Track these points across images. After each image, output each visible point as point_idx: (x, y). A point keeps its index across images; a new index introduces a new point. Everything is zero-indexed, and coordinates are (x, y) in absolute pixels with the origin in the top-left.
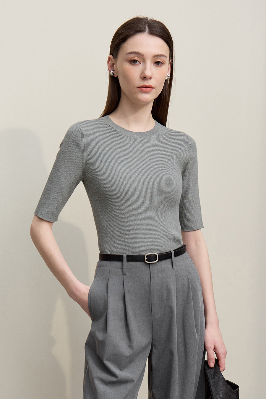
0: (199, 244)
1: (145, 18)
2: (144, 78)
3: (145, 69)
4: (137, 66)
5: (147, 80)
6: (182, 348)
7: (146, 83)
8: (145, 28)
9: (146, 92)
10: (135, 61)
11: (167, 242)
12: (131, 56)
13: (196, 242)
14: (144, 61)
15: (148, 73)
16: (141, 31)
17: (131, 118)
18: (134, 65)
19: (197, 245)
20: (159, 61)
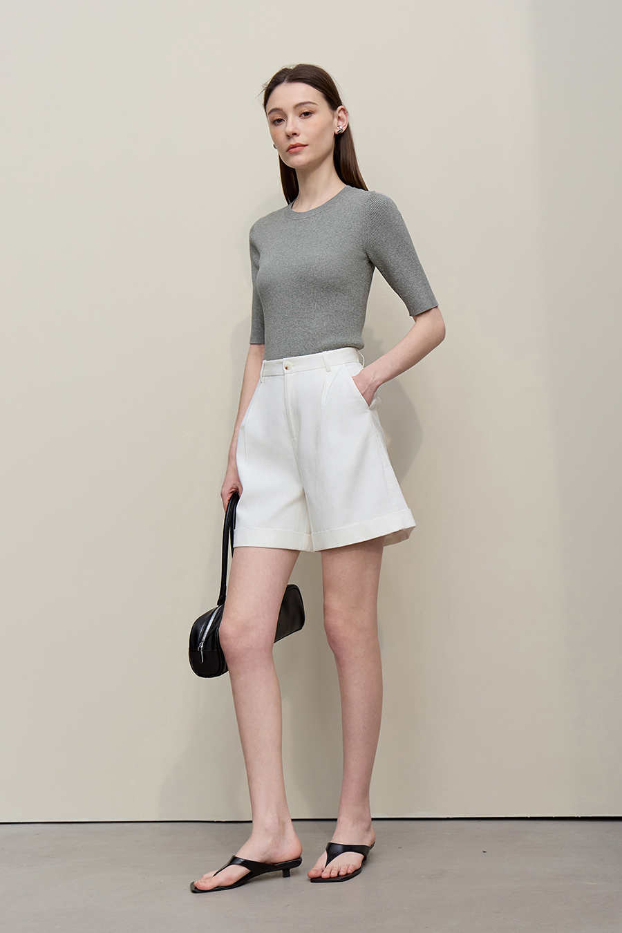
2: (289, 137)
4: (282, 126)
8: (284, 78)
14: (286, 117)
16: (278, 82)
20: (306, 111)
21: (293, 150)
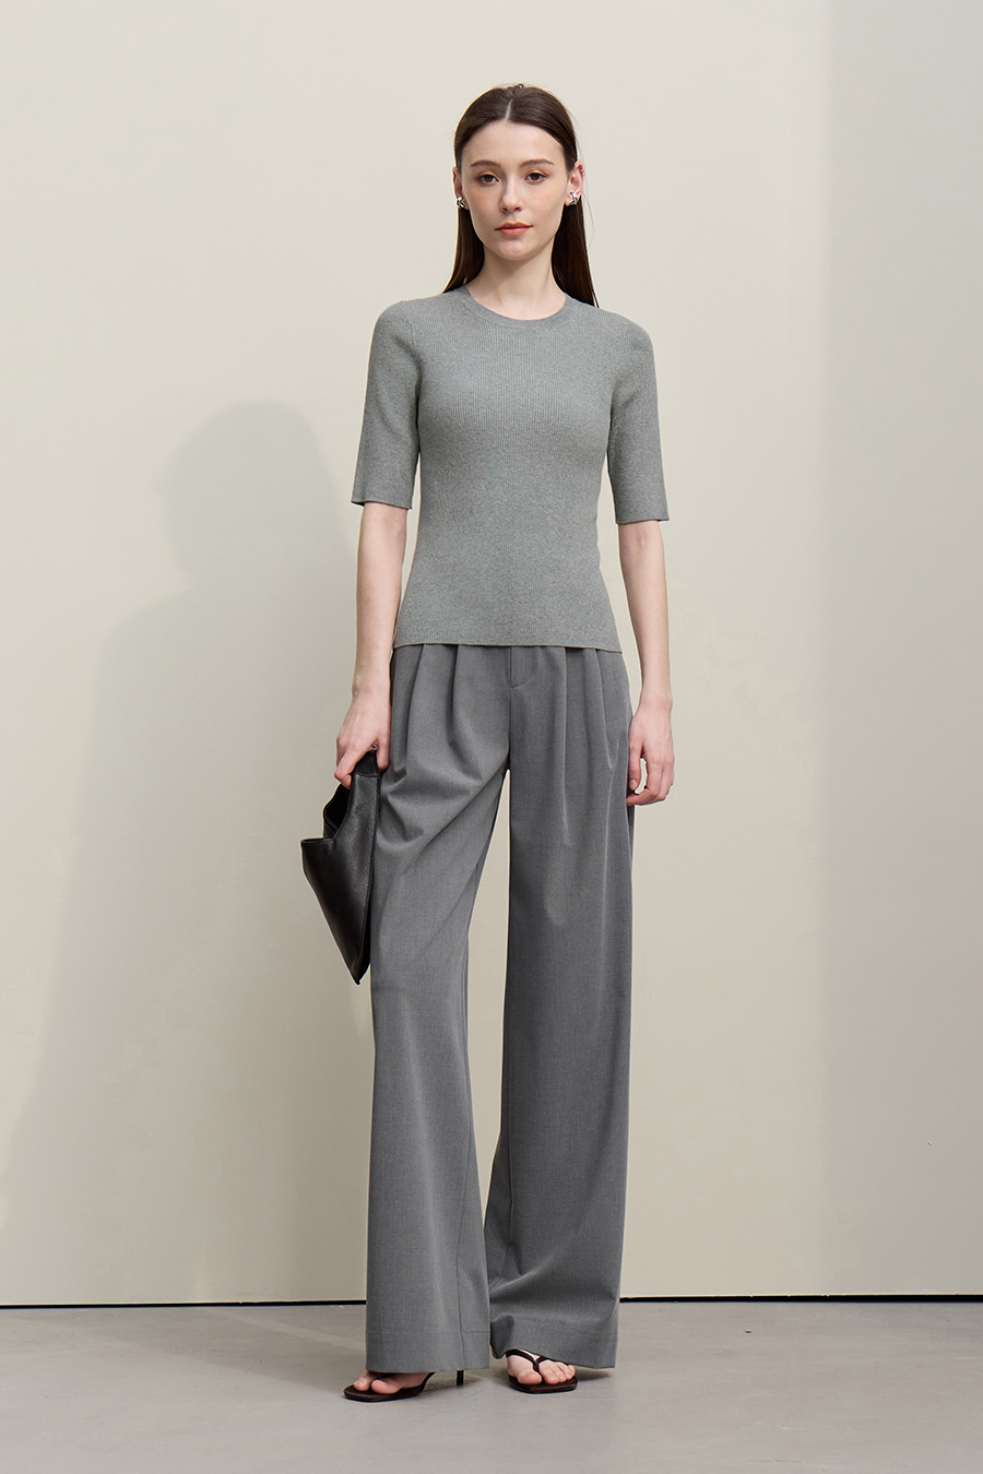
0: (643, 543)
1: (517, 87)
2: (505, 211)
3: (504, 192)
4: (493, 188)
5: (512, 213)
6: (580, 752)
7: (511, 221)
8: (504, 112)
9: (514, 238)
10: (489, 178)
11: (544, 540)
12: (480, 169)
13: (639, 539)
14: (503, 177)
15: (511, 199)
16: (494, 117)
17: (504, 287)
18: (486, 185)
19: (640, 545)
20: (537, 172)
21: (509, 231)
